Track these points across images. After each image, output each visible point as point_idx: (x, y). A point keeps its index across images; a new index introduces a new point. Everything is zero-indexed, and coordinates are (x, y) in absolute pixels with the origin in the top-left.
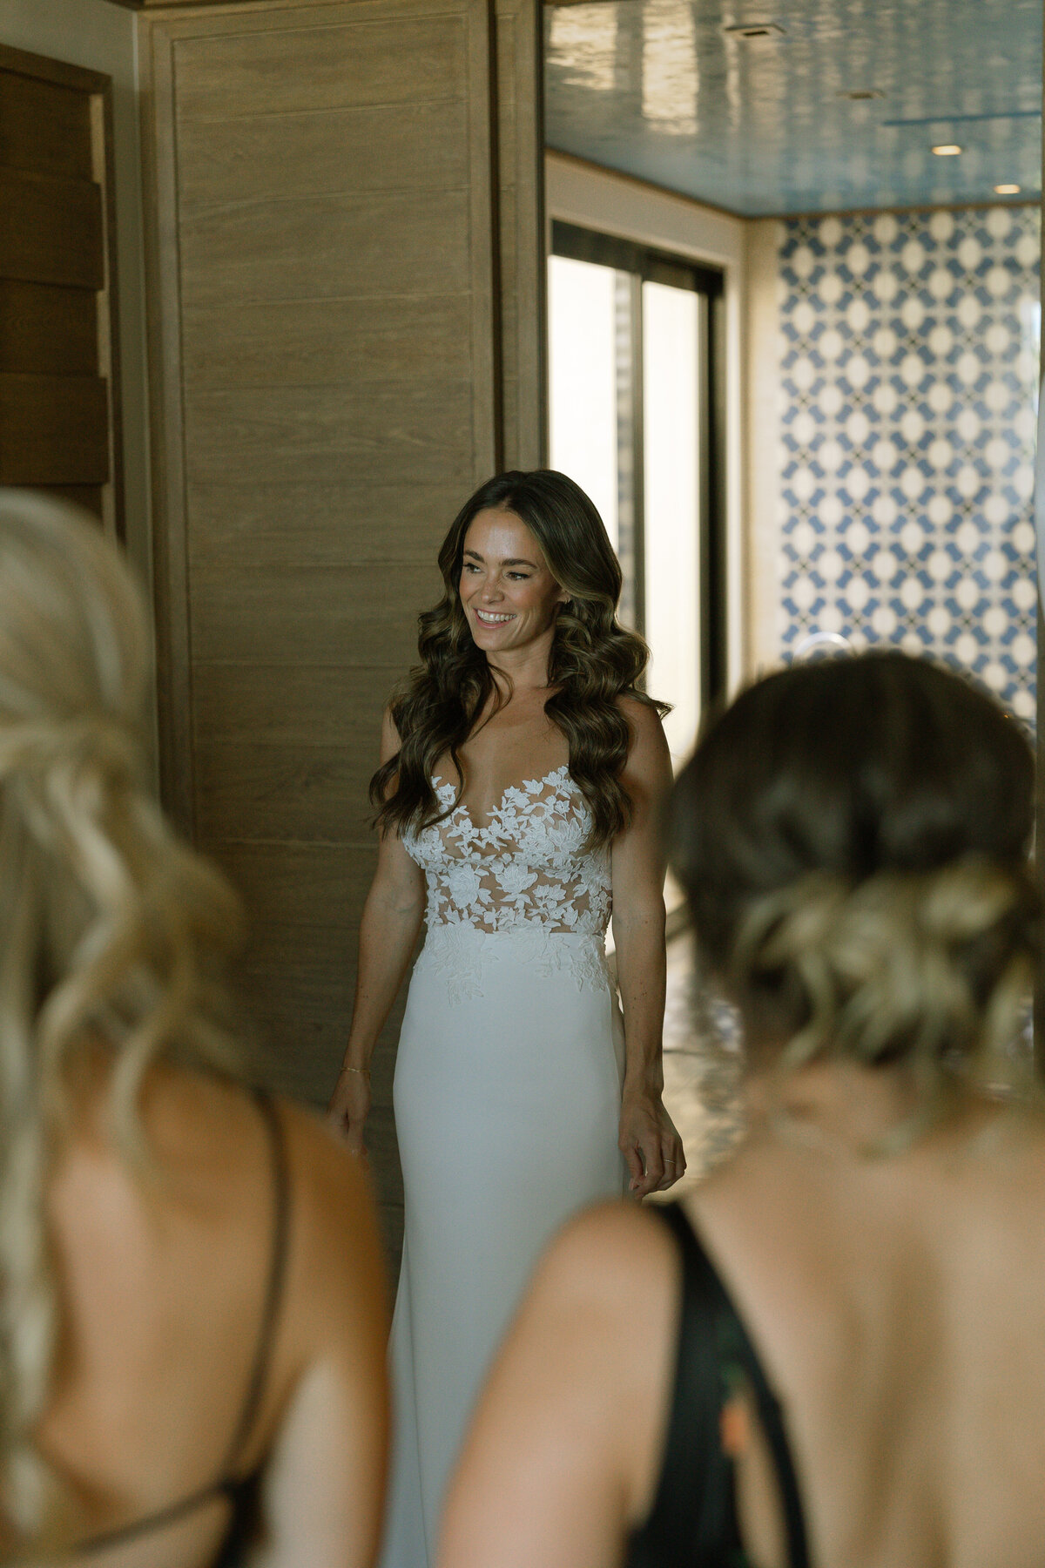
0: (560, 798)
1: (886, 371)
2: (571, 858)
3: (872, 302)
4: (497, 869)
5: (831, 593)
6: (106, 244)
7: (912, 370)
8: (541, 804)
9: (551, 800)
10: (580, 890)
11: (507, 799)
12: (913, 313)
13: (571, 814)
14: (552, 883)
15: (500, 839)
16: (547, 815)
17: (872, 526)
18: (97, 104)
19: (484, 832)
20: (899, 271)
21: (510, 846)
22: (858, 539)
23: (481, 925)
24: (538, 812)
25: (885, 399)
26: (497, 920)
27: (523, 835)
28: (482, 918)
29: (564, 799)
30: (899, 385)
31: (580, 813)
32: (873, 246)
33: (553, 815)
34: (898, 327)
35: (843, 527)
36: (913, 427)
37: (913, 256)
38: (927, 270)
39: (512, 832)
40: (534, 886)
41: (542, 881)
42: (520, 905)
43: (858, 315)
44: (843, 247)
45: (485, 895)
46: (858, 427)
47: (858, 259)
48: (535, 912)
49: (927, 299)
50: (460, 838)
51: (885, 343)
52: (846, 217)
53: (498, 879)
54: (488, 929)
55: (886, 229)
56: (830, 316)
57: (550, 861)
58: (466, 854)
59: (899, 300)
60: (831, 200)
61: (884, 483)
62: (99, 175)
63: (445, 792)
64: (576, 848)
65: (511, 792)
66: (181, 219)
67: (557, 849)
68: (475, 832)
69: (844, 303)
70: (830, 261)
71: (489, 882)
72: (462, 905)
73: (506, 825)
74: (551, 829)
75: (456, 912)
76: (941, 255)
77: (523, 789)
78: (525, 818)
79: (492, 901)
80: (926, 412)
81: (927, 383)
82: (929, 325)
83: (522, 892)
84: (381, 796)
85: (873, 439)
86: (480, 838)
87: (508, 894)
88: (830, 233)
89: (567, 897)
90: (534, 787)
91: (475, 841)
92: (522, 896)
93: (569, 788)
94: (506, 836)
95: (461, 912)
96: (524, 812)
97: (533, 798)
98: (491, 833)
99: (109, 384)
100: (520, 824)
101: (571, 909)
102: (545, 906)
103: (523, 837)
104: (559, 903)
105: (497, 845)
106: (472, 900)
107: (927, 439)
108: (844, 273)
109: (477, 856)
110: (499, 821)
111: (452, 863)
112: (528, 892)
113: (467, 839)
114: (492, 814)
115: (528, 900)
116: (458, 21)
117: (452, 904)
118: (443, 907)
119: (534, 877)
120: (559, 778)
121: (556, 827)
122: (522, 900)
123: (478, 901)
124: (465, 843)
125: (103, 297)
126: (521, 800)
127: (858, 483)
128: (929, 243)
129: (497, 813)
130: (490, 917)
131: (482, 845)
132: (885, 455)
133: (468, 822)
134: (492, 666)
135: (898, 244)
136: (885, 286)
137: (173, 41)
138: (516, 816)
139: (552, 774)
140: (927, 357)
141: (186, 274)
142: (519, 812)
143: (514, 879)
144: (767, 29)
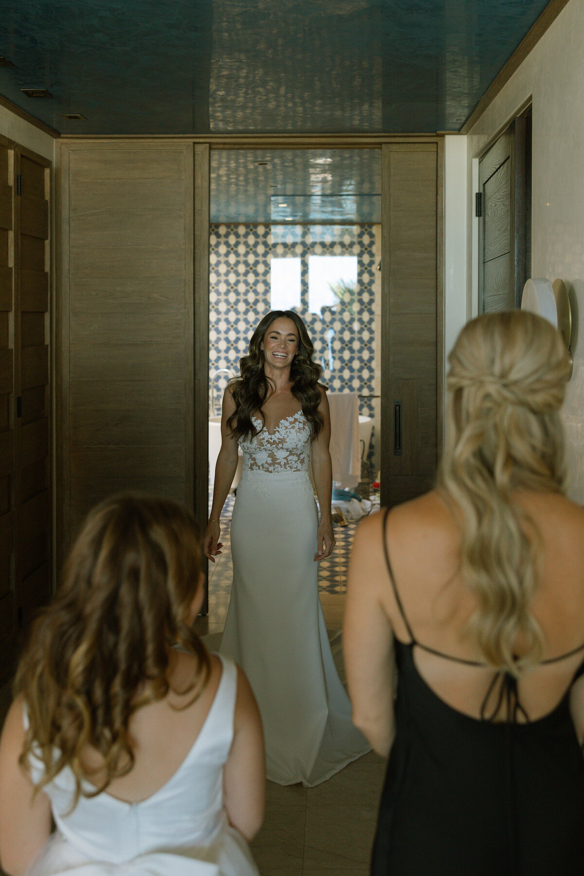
0: (300, 422)
1: (242, 278)
2: (304, 444)
3: (237, 254)
4: (275, 450)
5: (223, 355)
6: (49, 223)
7: (251, 278)
8: (294, 425)
9: (297, 423)
10: (302, 457)
11: (281, 424)
12: (251, 259)
13: (304, 428)
14: (293, 455)
15: (278, 439)
16: (296, 428)
17: (237, 332)
18: (47, 171)
19: (273, 436)
20: (246, 244)
21: (282, 441)
22: (232, 336)
23: (267, 470)
24: (293, 427)
25: (242, 288)
26: (274, 470)
27: (288, 436)
28: (268, 468)
29: (301, 423)
30: (246, 283)
31: (306, 427)
32: (237, 236)
33: (298, 428)
34: (246, 263)
35: (227, 332)
36: (251, 297)
37: (251, 240)
38: (256, 244)
39: (283, 435)
40: (288, 456)
41: (291, 454)
42: (282, 463)
43: (232, 259)
44: (227, 235)
45: (270, 460)
46: (232, 297)
47: (232, 240)
48: (287, 466)
49: (256, 254)
50: (264, 439)
51: (242, 268)
52: (228, 225)
53: (275, 454)
54: (271, 472)
55: (242, 230)
56: (222, 259)
57: (297, 445)
58: (265, 445)
59: (246, 254)
60: (223, 219)
61: (241, 317)
62: (47, 198)
63: (257, 423)
64: (305, 440)
65: (283, 421)
66: (71, 215)
67: (300, 441)
68: (269, 437)
69: (227, 254)
70: (222, 240)
71: (272, 455)
72: (259, 464)
73: (281, 433)
74: (298, 433)
75: (257, 467)
76: (261, 240)
77: (287, 420)
78: (288, 430)
79: (271, 462)
80: (256, 292)
81: (256, 283)
82: (256, 263)
83: (284, 458)
84: (231, 427)
85: (237, 301)
86: (271, 439)
87: (279, 459)
88: (222, 230)
89: (299, 459)
90: (291, 419)
91: (270, 440)
92: (284, 460)
93: (302, 419)
94: (282, 437)
95: (259, 467)
96: (289, 428)
97: (291, 423)
98: (276, 437)
99: (49, 275)
100: (287, 432)
101: (299, 464)
102: (291, 463)
103: (288, 437)
104: (296, 462)
105: (277, 441)
106: (264, 462)
107: (256, 302)
108: (227, 244)
109: (269, 445)
110: (279, 432)
111: (258, 449)
112: (286, 458)
113: (266, 439)
114: (276, 430)
115: (286, 462)
116: (183, 152)
117: (256, 464)
118: (252, 465)
119: (288, 453)
120: (299, 416)
121: (299, 433)
122: (283, 462)
123: (267, 463)
124: (265, 441)
125: (47, 242)
126: (287, 424)
127: (232, 317)
128: (257, 235)
129: (277, 429)
130: (271, 469)
131: (272, 441)
132: (242, 307)
133: (267, 433)
134: (268, 377)
135: (246, 235)
136: (242, 249)
137: (69, 150)
138: (285, 430)
139: (296, 414)
140: (256, 274)
141: (72, 235)
142: (286, 428)
143: (281, 455)
144: (267, 163)
